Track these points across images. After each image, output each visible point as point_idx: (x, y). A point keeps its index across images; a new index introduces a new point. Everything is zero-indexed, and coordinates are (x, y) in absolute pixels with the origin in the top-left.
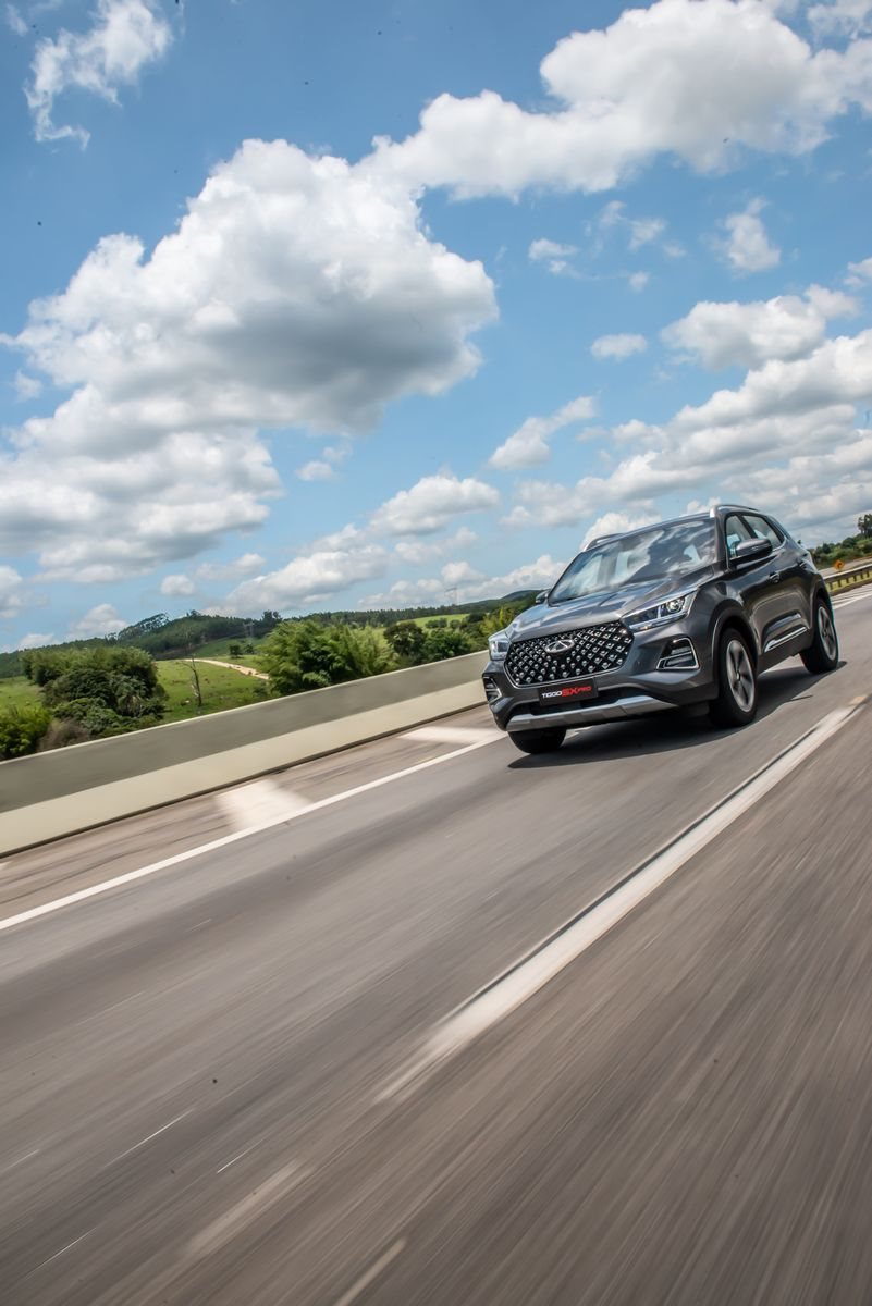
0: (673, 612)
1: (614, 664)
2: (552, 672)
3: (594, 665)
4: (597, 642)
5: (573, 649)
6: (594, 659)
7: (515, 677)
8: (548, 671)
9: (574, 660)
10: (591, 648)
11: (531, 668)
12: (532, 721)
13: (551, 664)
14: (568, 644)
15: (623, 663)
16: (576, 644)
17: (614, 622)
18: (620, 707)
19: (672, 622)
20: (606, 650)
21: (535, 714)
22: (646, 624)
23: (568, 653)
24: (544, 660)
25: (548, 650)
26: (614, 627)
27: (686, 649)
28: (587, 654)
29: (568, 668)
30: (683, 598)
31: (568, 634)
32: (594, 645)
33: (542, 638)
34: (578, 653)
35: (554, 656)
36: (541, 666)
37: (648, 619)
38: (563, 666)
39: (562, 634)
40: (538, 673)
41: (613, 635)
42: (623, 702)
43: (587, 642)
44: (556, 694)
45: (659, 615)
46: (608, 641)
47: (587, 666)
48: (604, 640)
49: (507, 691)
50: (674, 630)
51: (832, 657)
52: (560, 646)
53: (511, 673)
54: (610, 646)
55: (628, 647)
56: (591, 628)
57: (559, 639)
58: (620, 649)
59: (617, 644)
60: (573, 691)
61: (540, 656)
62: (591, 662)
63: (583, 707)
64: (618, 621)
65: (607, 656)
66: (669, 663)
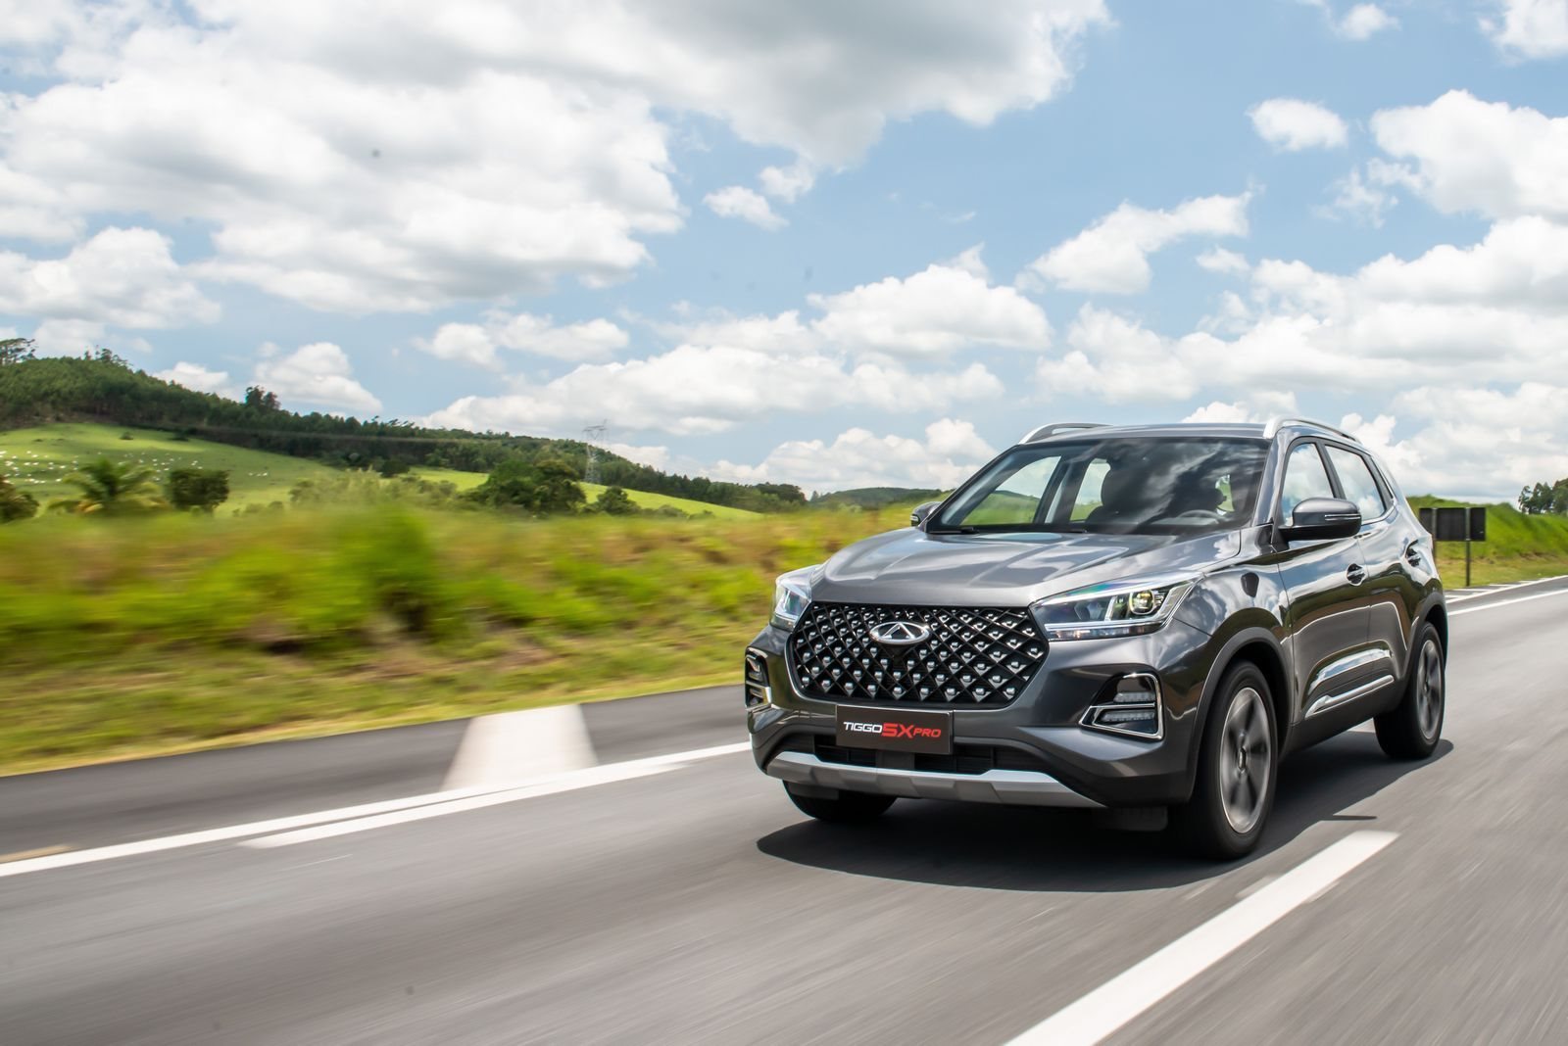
0: (1139, 614)
1: (996, 698)
2: (874, 682)
3: (958, 687)
4: (974, 641)
5: (924, 644)
6: (960, 674)
7: (802, 673)
8: (867, 678)
9: (920, 667)
10: (960, 652)
11: (836, 664)
12: (814, 770)
13: (875, 666)
14: (917, 632)
15: (1016, 695)
16: (933, 636)
17: (1016, 610)
18: (989, 785)
19: (1134, 632)
20: (989, 662)
21: (823, 757)
22: (1079, 628)
23: (910, 651)
24: (864, 654)
25: (875, 634)
26: (1015, 619)
27: (1147, 696)
28: (948, 662)
29: (905, 682)
30: (1164, 590)
31: (920, 612)
32: (966, 647)
33: (871, 608)
34: (932, 656)
35: (884, 649)
36: (855, 665)
37: (1087, 617)
38: (897, 674)
39: (910, 608)
40: (846, 676)
41: (1009, 635)
42: (995, 776)
43: (953, 638)
44: (872, 728)
45: (1109, 613)
46: (995, 646)
47: (944, 688)
48: (988, 640)
49: (784, 696)
50: (1128, 653)
51: (1429, 735)
52: (900, 634)
53: (798, 662)
54: (996, 657)
55: (1033, 667)
56: (968, 610)
57: (903, 618)
58: (1015, 667)
59: (1012, 656)
60: (907, 731)
61: (856, 644)
62: (953, 681)
63: (918, 768)
64: (1026, 609)
65: (988, 675)
66: (1107, 717)
